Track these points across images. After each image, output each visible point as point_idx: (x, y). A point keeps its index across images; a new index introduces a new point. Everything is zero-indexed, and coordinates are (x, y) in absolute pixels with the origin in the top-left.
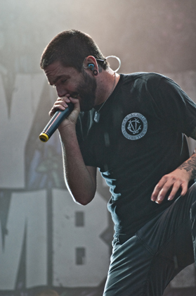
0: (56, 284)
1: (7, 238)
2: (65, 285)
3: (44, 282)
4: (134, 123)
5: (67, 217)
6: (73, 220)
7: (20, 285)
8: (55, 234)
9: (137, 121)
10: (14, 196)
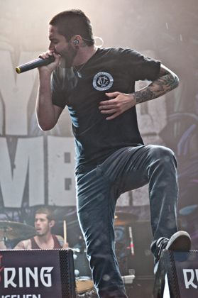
0: (50, 203)
1: (14, 170)
2: (57, 204)
3: (42, 202)
4: (102, 80)
5: (59, 156)
6: (63, 158)
7: (25, 204)
8: (49, 168)
9: (105, 78)
10: (20, 140)
